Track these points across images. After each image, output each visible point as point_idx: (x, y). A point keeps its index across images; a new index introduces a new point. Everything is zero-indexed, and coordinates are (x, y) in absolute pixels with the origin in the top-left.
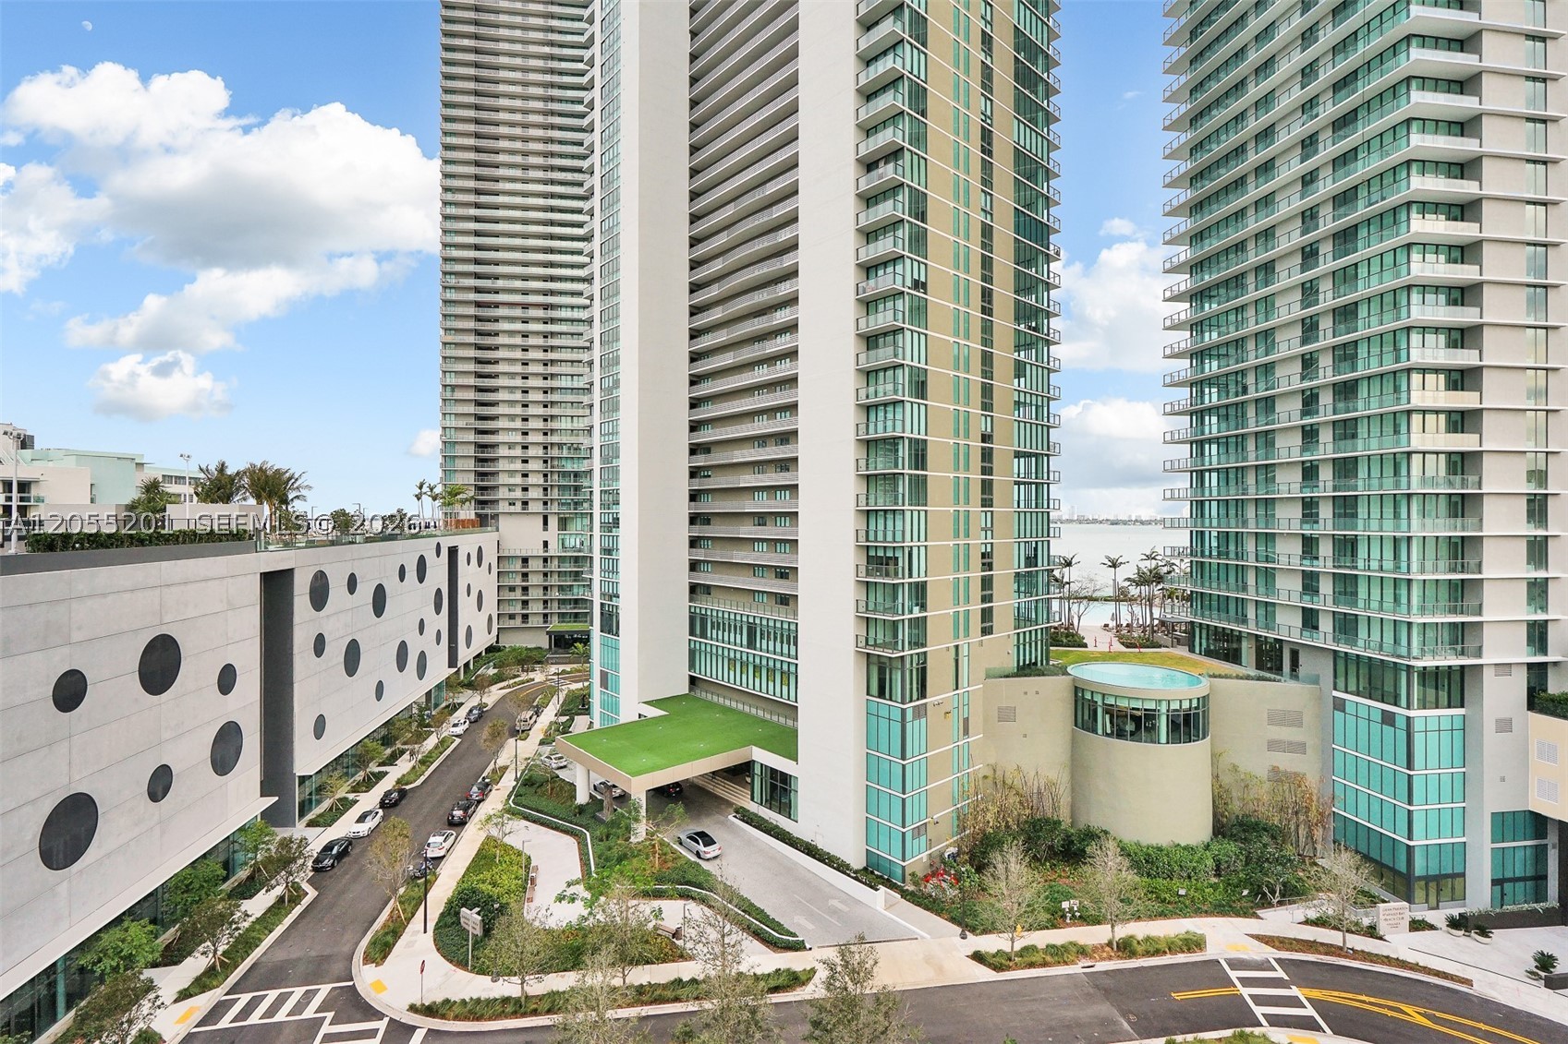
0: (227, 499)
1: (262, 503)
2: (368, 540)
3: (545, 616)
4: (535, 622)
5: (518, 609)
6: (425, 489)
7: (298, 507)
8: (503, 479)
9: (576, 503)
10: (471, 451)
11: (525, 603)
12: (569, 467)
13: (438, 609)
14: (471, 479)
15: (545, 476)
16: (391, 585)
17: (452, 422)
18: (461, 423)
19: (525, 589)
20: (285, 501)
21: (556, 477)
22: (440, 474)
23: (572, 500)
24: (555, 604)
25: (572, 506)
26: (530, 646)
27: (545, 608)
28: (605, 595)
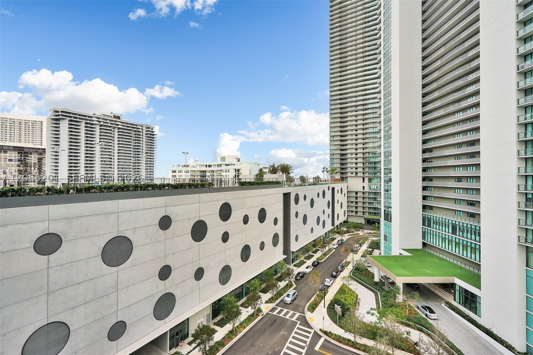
0: (276, 173)
1: (283, 174)
2: (309, 185)
3: (364, 212)
4: (360, 214)
5: (354, 209)
6: (325, 169)
7: (291, 175)
8: (349, 165)
9: (375, 173)
10: (339, 156)
11: (356, 207)
12: (372, 160)
13: (329, 207)
14: (339, 165)
15: (363, 164)
16: (315, 199)
17: (333, 148)
18: (336, 148)
19: (356, 203)
20: (289, 173)
21: (367, 164)
22: (329, 164)
23: (373, 172)
24: (367, 209)
25: (373, 174)
26: (358, 222)
27: (364, 210)
28: (386, 207)
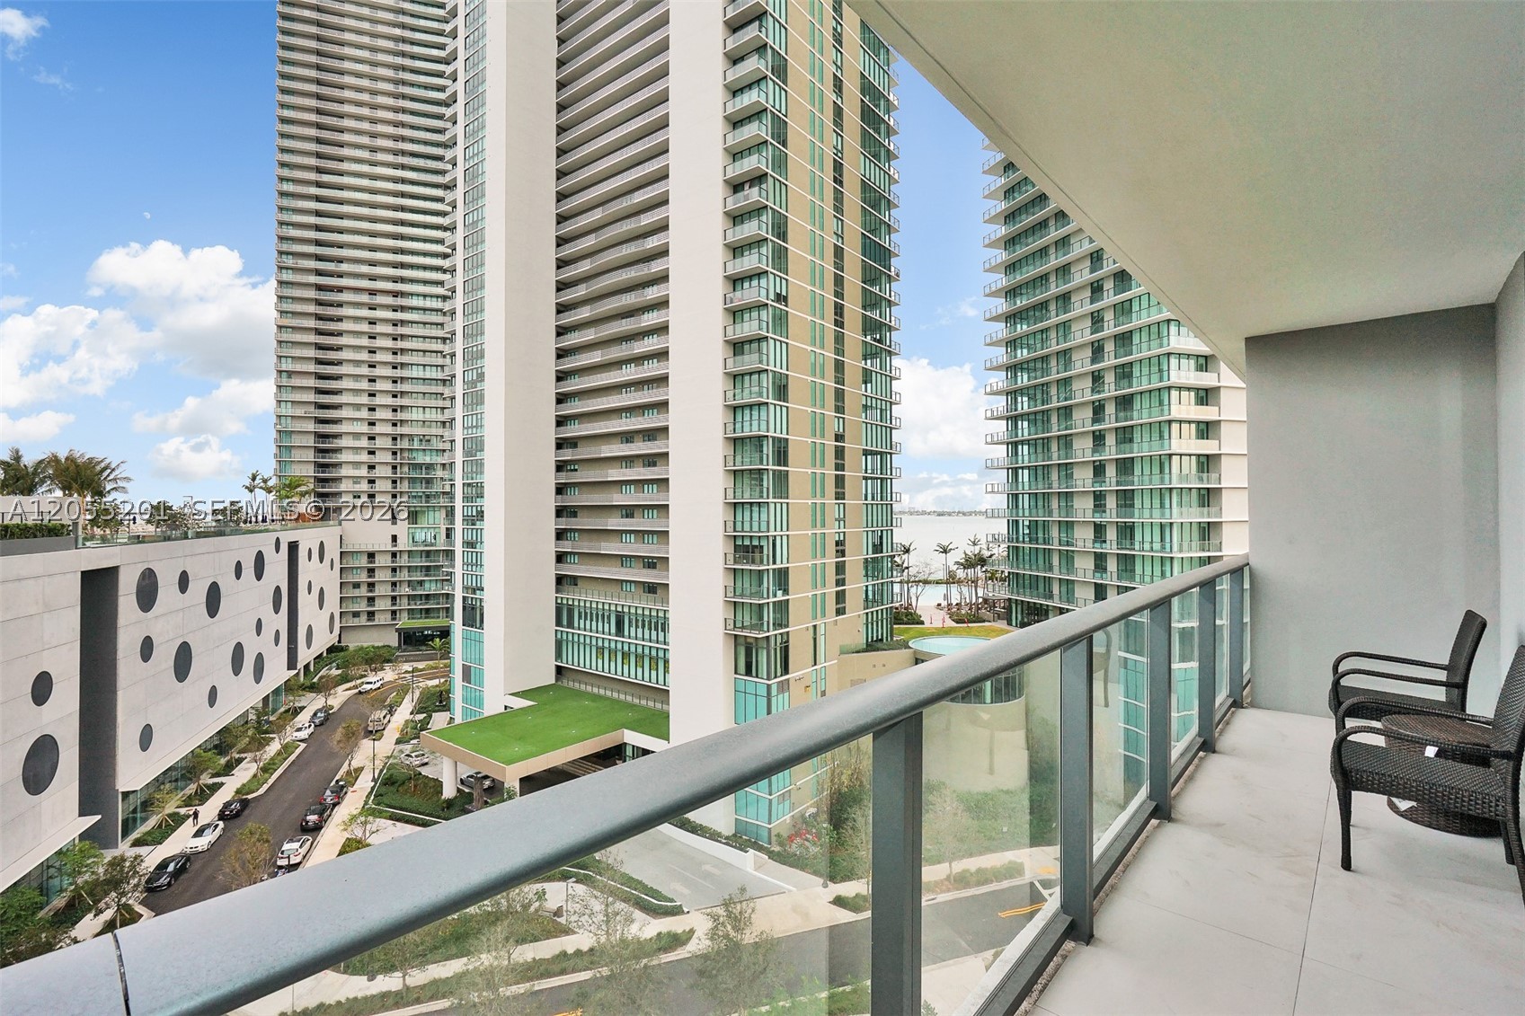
0: (29, 490)
1: (70, 496)
2: (199, 535)
3: (394, 613)
4: (382, 619)
5: (363, 607)
6: (257, 481)
8: (345, 471)
9: (428, 497)
10: (310, 441)
11: (371, 600)
12: (422, 459)
13: (277, 609)
14: (310, 471)
15: (394, 468)
16: (227, 583)
17: (288, 410)
18: (299, 412)
19: (371, 586)
20: (99, 493)
21: (406, 469)
22: (273, 464)
23: (424, 492)
24: (405, 601)
25: (424, 499)
26: (376, 645)
27: (394, 604)
28: (467, 588)
